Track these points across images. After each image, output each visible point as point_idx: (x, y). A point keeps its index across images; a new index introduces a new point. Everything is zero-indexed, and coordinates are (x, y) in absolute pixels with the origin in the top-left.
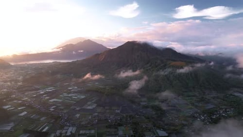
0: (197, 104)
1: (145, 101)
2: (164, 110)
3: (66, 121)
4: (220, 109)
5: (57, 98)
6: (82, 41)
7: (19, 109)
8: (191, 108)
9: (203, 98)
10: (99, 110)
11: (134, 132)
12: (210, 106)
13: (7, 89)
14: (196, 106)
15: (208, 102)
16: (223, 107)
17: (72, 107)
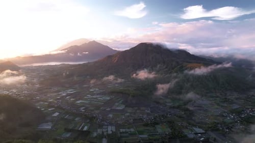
0: (222, 104)
1: (169, 103)
2: (191, 110)
3: (102, 120)
4: (246, 109)
5: (82, 100)
6: (87, 42)
7: (50, 109)
8: (217, 109)
9: (226, 98)
10: (130, 110)
11: (171, 129)
12: (235, 107)
13: (28, 91)
14: (222, 106)
15: (232, 103)
16: (249, 107)
17: (102, 108)
